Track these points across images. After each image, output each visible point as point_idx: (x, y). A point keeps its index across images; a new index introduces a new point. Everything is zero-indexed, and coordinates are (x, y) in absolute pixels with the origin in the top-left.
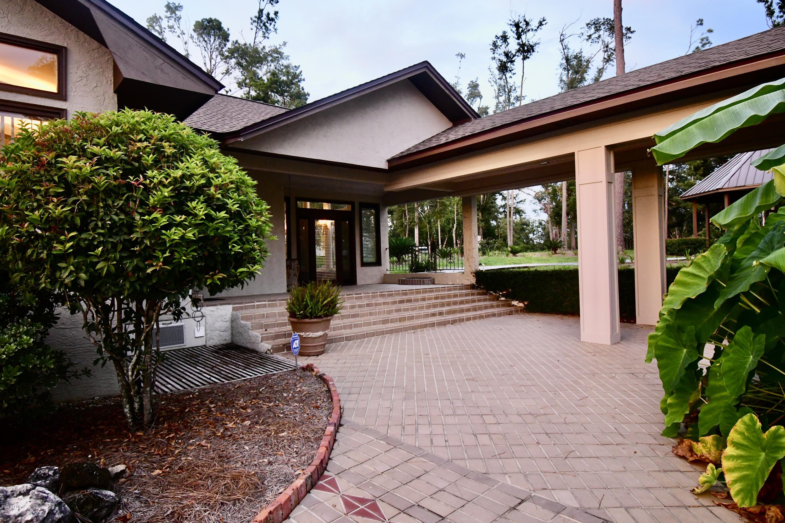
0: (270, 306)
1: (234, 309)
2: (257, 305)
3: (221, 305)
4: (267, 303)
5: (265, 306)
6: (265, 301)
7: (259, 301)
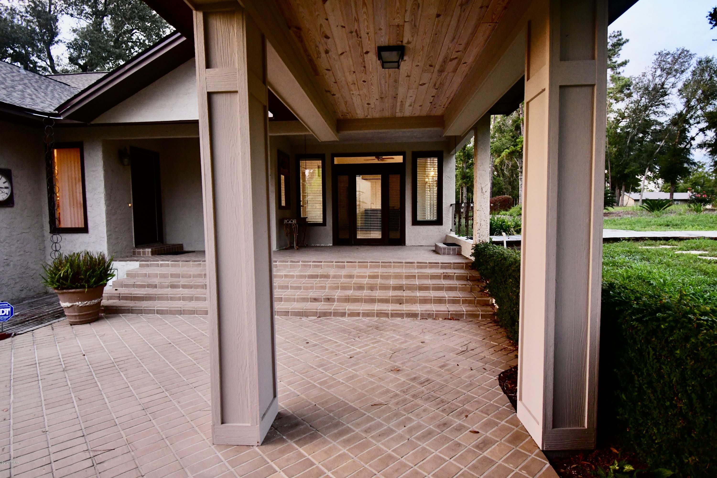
0: (172, 266)
1: (141, 266)
2: (161, 264)
3: (131, 261)
4: (170, 263)
5: (168, 265)
6: (168, 261)
7: (163, 260)
